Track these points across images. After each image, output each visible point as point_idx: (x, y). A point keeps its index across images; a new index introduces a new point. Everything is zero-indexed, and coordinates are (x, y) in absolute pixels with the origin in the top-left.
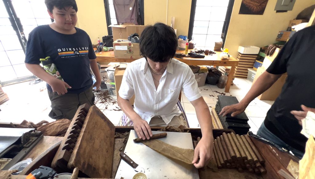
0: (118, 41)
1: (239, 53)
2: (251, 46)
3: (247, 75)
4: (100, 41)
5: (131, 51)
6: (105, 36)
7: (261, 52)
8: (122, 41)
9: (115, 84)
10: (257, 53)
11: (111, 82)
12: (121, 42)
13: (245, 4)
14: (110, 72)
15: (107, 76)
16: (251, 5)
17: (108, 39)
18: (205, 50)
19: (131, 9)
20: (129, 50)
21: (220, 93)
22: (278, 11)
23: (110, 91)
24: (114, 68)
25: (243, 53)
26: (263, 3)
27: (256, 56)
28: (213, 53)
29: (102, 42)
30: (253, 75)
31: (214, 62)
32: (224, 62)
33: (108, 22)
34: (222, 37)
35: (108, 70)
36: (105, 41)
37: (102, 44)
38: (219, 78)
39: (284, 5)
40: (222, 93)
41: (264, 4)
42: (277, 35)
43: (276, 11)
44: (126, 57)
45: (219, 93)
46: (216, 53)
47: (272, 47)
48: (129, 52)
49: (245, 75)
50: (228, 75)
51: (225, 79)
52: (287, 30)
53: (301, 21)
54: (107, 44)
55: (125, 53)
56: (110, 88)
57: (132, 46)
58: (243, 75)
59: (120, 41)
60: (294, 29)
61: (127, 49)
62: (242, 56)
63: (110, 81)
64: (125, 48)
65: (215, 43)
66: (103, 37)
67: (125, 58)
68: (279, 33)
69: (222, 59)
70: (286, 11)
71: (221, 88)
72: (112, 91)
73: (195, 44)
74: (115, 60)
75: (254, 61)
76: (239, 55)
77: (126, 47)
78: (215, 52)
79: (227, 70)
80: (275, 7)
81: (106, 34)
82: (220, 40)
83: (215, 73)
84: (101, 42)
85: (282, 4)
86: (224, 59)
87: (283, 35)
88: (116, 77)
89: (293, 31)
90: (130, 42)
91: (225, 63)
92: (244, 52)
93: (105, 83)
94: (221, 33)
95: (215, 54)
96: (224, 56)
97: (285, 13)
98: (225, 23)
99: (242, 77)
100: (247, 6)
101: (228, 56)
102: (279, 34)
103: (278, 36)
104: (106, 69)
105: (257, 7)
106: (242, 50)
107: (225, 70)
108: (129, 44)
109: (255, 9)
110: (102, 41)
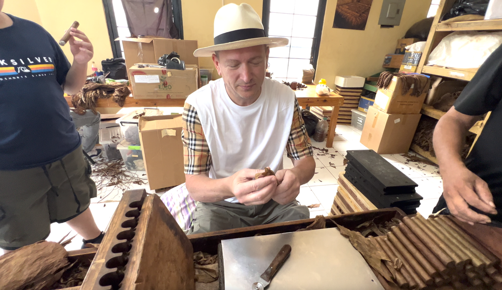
0: (140, 67)
1: (337, 86)
2: (352, 76)
3: (351, 120)
4: (96, 69)
5: (167, 84)
6: (108, 60)
7: (367, 85)
8: (147, 66)
9: (141, 148)
10: (362, 86)
11: (129, 145)
12: (146, 68)
13: (340, 13)
14: (127, 126)
15: (121, 135)
16: (348, 14)
17: (114, 64)
18: (290, 83)
19: (157, 10)
20: (163, 83)
21: (320, 150)
22: (383, 26)
23: (129, 163)
24: (135, 117)
25: (342, 86)
26: (363, 13)
27: (361, 91)
28: (303, 87)
29: (102, 71)
30: (359, 119)
31: (310, 100)
32: (324, 99)
33: (111, 33)
34: (311, 63)
35: (121, 123)
36: (108, 68)
37: (101, 73)
38: (316, 126)
39: (390, 18)
40: (323, 150)
41: (365, 15)
42: (383, 60)
43: (380, 26)
44: (157, 96)
45: (318, 149)
46: (307, 87)
47: (387, 75)
48: (162, 87)
49: (348, 119)
50: (328, 121)
51: (324, 127)
52: (396, 53)
53: (412, 39)
54: (113, 75)
55: (156, 89)
56: (128, 156)
57: (169, 74)
58: (345, 119)
59: (144, 67)
60: (408, 50)
61: (158, 81)
62: (342, 91)
63: (128, 143)
64: (155, 79)
65: (304, 71)
66: (103, 62)
67: (155, 98)
68: (386, 57)
69: (320, 95)
70: (392, 26)
71: (319, 142)
72: (133, 163)
73: (272, 74)
74: (135, 103)
75: (359, 98)
76: (337, 90)
77: (157, 77)
78: (306, 85)
79: (325, 112)
80: (378, 20)
81: (110, 56)
82: (310, 67)
83: (309, 118)
84: (99, 71)
85: (387, 16)
86: (323, 95)
87: (392, 60)
88: (144, 133)
89: (407, 53)
90: (164, 68)
91: (325, 101)
92: (344, 84)
93: (118, 148)
94: (310, 55)
95: (305, 87)
96: (323, 90)
97: (391, 29)
98: (314, 39)
99: (345, 123)
100: (342, 17)
101: (328, 90)
102: (386, 59)
103: (385, 62)
104: (118, 122)
105: (356, 18)
106: (341, 82)
107: (321, 113)
108: (163, 71)
109: (354, 21)
110: (100, 69)
